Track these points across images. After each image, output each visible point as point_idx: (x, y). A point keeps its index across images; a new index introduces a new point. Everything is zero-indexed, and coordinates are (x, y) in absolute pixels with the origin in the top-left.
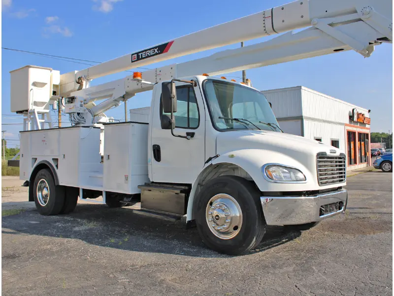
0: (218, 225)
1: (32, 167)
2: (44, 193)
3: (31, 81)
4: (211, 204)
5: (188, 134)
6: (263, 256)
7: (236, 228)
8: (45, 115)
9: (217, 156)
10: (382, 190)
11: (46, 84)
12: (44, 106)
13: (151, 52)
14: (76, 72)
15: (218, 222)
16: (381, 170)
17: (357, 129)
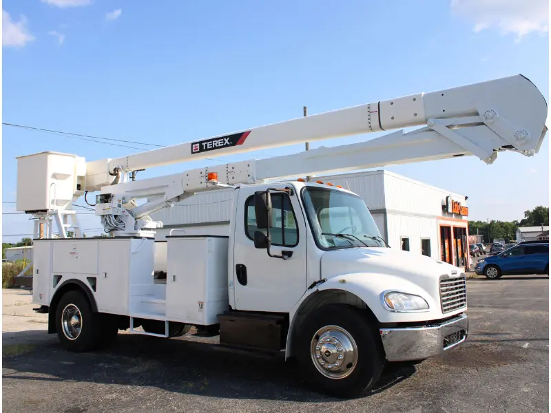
0: (327, 362)
1: (54, 286)
2: (72, 323)
3: (50, 172)
4: (317, 338)
5: (284, 253)
6: (381, 397)
7: (349, 366)
8: (68, 216)
9: (324, 281)
10: (493, 307)
11: (69, 176)
12: (66, 205)
13: (219, 143)
14: (109, 160)
15: (328, 359)
16: (485, 277)
17: (453, 223)
